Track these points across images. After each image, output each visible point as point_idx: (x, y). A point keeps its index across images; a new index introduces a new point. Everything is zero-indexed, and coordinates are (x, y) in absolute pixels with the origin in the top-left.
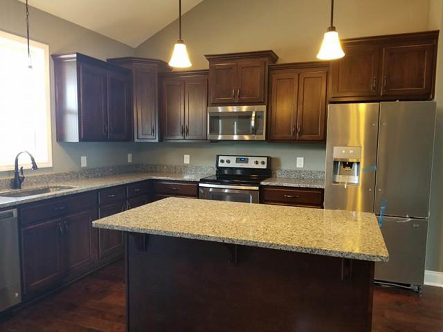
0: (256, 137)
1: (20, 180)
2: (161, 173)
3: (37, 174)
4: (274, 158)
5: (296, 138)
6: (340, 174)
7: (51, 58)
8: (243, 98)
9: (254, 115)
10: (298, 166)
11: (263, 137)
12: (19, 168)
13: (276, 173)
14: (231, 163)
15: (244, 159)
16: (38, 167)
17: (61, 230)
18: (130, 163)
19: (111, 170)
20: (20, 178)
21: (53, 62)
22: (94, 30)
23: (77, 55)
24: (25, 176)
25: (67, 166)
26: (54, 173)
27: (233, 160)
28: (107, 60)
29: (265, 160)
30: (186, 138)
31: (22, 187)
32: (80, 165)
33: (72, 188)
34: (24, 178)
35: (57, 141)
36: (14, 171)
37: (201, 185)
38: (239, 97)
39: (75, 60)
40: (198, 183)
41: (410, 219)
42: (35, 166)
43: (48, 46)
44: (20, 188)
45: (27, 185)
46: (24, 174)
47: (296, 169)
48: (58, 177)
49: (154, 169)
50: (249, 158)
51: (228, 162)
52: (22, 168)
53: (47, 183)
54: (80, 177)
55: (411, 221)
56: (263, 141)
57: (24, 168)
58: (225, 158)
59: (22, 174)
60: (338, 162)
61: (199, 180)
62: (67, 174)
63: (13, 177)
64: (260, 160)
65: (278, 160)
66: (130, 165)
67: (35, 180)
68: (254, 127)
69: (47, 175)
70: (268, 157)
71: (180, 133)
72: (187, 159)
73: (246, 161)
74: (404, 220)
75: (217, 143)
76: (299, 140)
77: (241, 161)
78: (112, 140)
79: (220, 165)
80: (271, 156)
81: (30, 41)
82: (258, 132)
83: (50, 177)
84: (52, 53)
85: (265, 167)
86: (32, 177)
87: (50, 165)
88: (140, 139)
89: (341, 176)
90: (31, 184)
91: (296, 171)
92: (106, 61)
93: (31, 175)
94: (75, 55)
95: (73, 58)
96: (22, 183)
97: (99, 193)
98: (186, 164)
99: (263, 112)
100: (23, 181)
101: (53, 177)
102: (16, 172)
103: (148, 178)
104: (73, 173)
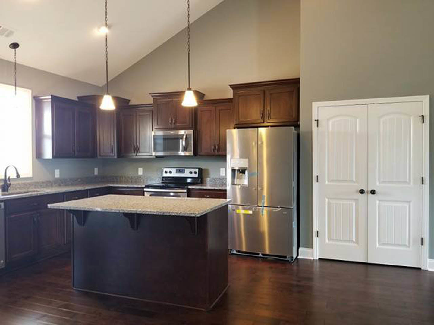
0: (187, 154)
1: (7, 186)
2: (121, 182)
3: (21, 182)
4: (205, 169)
5: (215, 153)
6: (237, 178)
7: (33, 98)
8: (178, 124)
9: (185, 137)
10: (221, 175)
11: (192, 153)
12: (7, 177)
13: (205, 181)
14: (172, 173)
15: (182, 170)
16: (21, 176)
17: (35, 219)
18: (96, 175)
19: (79, 180)
20: (8, 185)
21: (34, 101)
22: (66, 76)
23: (52, 97)
24: (11, 183)
25: (44, 176)
26: (33, 181)
27: (174, 170)
28: (78, 97)
29: (197, 170)
30: (138, 154)
31: (9, 191)
32: (54, 176)
33: (39, 191)
34: (10, 184)
35: (37, 157)
36: (3, 179)
37: (145, 190)
38: (175, 123)
39: (50, 100)
40: (143, 188)
41: (281, 209)
42: (18, 176)
43: (30, 91)
44: (7, 191)
45: (13, 189)
46: (11, 181)
47: (220, 177)
48: (37, 185)
49: (115, 179)
50: (186, 169)
51: (170, 172)
52: (9, 177)
53: (28, 189)
54: (54, 184)
55: (281, 210)
56: (192, 156)
57: (10, 178)
58: (168, 170)
59: (9, 181)
60: (235, 170)
61: (144, 186)
62: (43, 183)
63: (3, 184)
64: (193, 170)
65: (207, 170)
66: (96, 177)
67: (19, 186)
68: (185, 146)
69: (28, 183)
70: (199, 169)
71: (133, 151)
72: (140, 172)
73: (183, 172)
74: (277, 209)
75: (162, 158)
76: (217, 155)
77: (180, 172)
78: (77, 157)
79: (165, 175)
80: (201, 167)
81: (17, 88)
82: (188, 149)
83: (30, 184)
84: (34, 95)
85: (196, 175)
86: (17, 184)
87: (30, 175)
88: (103, 156)
89: (238, 180)
90: (16, 189)
91: (220, 179)
92: (77, 99)
93: (15, 183)
94: (50, 97)
95: (49, 99)
96: (9, 188)
97: (65, 196)
98: (139, 175)
99: (190, 135)
100: (10, 186)
101: (32, 185)
102: (5, 180)
103: (106, 185)
104: (49, 182)
